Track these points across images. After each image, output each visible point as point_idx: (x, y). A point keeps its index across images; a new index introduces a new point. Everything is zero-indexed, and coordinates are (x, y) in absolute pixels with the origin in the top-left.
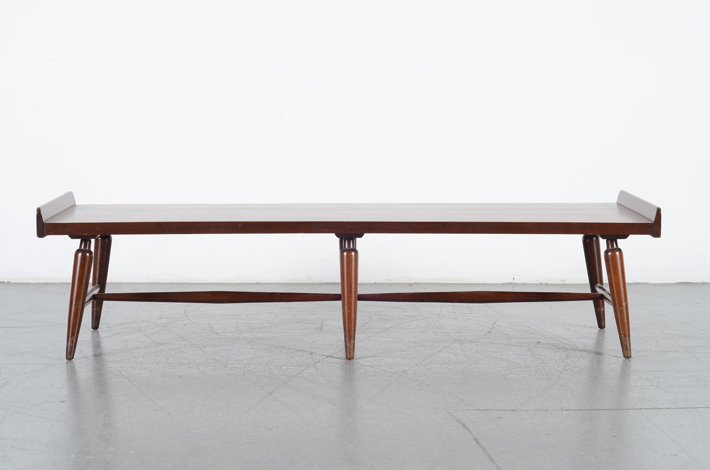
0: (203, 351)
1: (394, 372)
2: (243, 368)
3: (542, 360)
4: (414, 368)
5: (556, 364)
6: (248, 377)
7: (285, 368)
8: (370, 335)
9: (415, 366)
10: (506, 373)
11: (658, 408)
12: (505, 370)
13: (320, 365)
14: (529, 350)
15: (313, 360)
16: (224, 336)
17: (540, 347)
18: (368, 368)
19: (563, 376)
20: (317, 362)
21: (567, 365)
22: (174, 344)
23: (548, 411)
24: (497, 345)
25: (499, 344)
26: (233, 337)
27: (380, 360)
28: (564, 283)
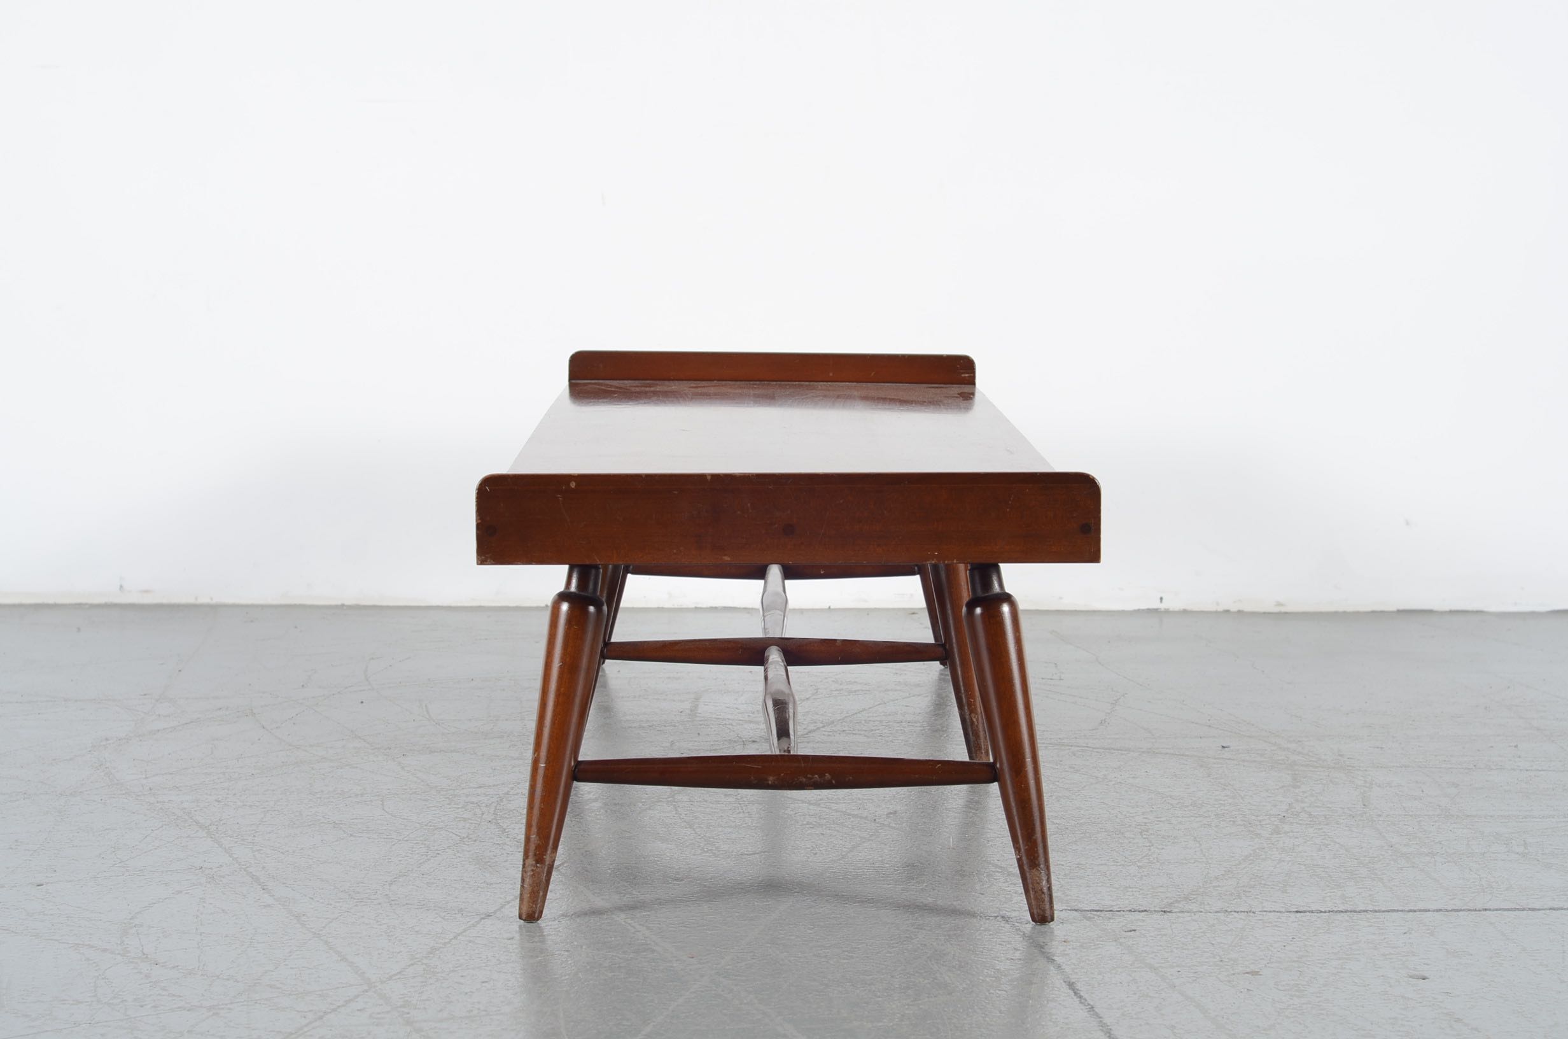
0: (399, 764)
1: (867, 817)
2: (494, 805)
3: (1235, 790)
5: (1269, 799)
6: (505, 827)
8: (812, 727)
10: (1145, 820)
11: (1530, 907)
12: (1144, 814)
14: (1201, 766)
16: (454, 730)
17: (1229, 759)
18: (805, 805)
19: (1287, 828)
21: (1297, 801)
22: (331, 747)
23: (1252, 914)
24: (1122, 754)
26: (476, 730)
28: (1284, 610)
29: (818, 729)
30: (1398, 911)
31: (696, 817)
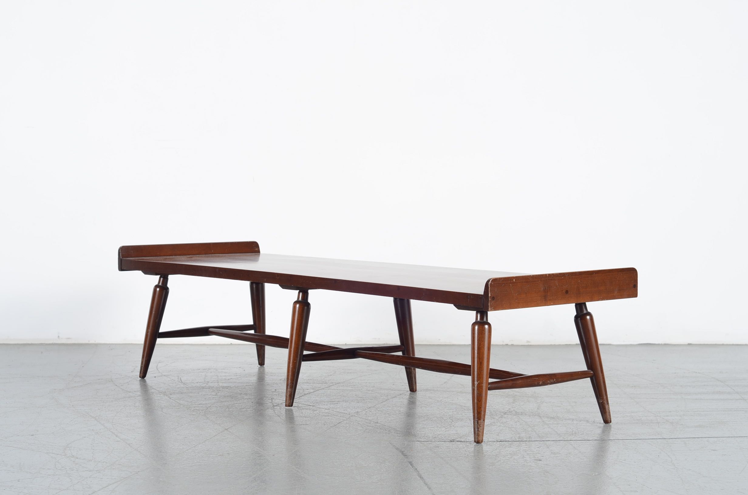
0: (169, 397)
1: (347, 413)
2: (204, 410)
3: (490, 404)
4: (367, 410)
5: (502, 407)
6: (208, 416)
7: (245, 410)
8: (331, 384)
9: (368, 409)
12: (453, 412)
13: (278, 408)
15: (273, 404)
16: (191, 386)
19: (506, 416)
20: (276, 406)
21: (513, 407)
24: (450, 393)
25: (453, 392)
26: (200, 386)
27: (336, 404)
28: (530, 344)
29: (334, 385)
30: (538, 441)
31: (281, 414)
